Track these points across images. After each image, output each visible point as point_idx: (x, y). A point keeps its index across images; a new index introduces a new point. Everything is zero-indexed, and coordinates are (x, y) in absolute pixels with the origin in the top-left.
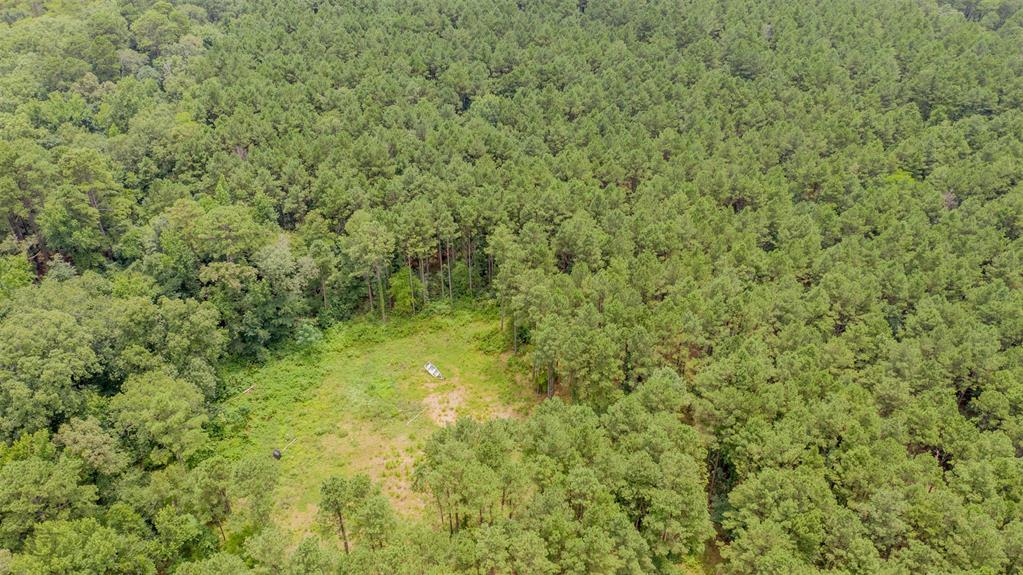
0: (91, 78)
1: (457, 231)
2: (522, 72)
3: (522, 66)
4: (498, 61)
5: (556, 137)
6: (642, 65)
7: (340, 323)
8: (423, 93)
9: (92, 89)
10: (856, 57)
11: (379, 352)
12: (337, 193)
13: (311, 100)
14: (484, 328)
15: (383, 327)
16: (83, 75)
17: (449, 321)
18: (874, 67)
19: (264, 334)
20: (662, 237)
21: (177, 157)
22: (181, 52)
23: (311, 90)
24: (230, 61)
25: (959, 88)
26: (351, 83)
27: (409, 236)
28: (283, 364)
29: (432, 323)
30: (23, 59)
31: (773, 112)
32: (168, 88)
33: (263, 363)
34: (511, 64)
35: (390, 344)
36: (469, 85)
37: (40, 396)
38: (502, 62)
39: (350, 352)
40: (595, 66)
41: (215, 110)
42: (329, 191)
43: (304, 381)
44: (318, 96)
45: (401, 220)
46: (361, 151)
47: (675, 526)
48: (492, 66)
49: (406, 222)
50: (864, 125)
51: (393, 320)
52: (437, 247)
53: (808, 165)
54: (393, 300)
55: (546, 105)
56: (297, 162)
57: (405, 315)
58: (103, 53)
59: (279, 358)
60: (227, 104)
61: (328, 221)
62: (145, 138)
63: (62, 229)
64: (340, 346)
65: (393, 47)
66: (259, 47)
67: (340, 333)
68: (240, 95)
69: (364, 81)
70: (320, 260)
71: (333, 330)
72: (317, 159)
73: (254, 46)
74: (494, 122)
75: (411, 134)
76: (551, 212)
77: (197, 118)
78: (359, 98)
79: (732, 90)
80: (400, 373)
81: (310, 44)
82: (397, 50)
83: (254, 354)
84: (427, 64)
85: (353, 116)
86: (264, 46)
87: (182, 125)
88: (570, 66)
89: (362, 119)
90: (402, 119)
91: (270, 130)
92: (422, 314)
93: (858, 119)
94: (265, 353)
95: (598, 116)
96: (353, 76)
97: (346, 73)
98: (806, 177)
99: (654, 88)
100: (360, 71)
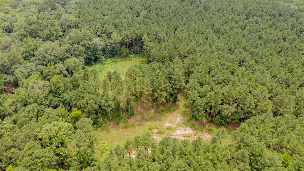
0: (50, 9)
1: (135, 37)
2: (152, 8)
3: (152, 7)
4: (147, 6)
5: (159, 21)
6: (181, 7)
7: (109, 58)
8: (128, 12)
9: (50, 12)
10: (233, 6)
11: (118, 64)
12: (109, 30)
13: (102, 14)
14: (141, 60)
15: (119, 59)
16: (48, 9)
17: (134, 58)
18: (237, 7)
19: (93, 58)
20: (181, 38)
21: (72, 25)
22: (71, 4)
23: (102, 11)
24: (83, 6)
25: (256, 12)
26: (112, 10)
27: (125, 38)
28: (97, 65)
29: (130, 59)
30: (32, 6)
31: (211, 16)
32: (68, 11)
33: (92, 65)
34: (149, 6)
35: (120, 62)
36: (139, 11)
37: (52, 57)
38: (148, 6)
39: (112, 63)
40: (170, 7)
41: (80, 15)
42: (107, 30)
43: (102, 68)
44: (104, 13)
45: (123, 34)
46: (114, 22)
47: (177, 82)
48: (145, 7)
49: (124, 34)
50: (232, 19)
51: (121, 58)
52: (131, 40)
53: (217, 26)
54: (121, 54)
55: (158, 14)
56: (100, 25)
57: (124, 57)
58: (52, 4)
59: (96, 64)
60: (83, 14)
61: (107, 36)
62: (64, 21)
63: (49, 36)
64: (109, 62)
65: (122, 3)
66: (89, 3)
67: (109, 60)
68: (86, 12)
69: (115, 10)
70: (105, 43)
71: (108, 60)
72: (104, 24)
73: (88, 2)
74: (145, 18)
75: (126, 20)
76: (156, 33)
77: (76, 17)
78: (114, 13)
79: (202, 12)
80: (123, 67)
81: (101, 3)
82: (123, 4)
83: (91, 63)
84: (130, 7)
85: (112, 16)
86: (91, 3)
87: (73, 18)
88: (163, 6)
89: (114, 17)
90: (124, 17)
91: (93, 19)
92: (127, 57)
93: (230, 18)
94: (93, 63)
95: (169, 17)
96: (112, 9)
97: (110, 8)
98: (216, 29)
99: (183, 11)
100: (114, 8)
